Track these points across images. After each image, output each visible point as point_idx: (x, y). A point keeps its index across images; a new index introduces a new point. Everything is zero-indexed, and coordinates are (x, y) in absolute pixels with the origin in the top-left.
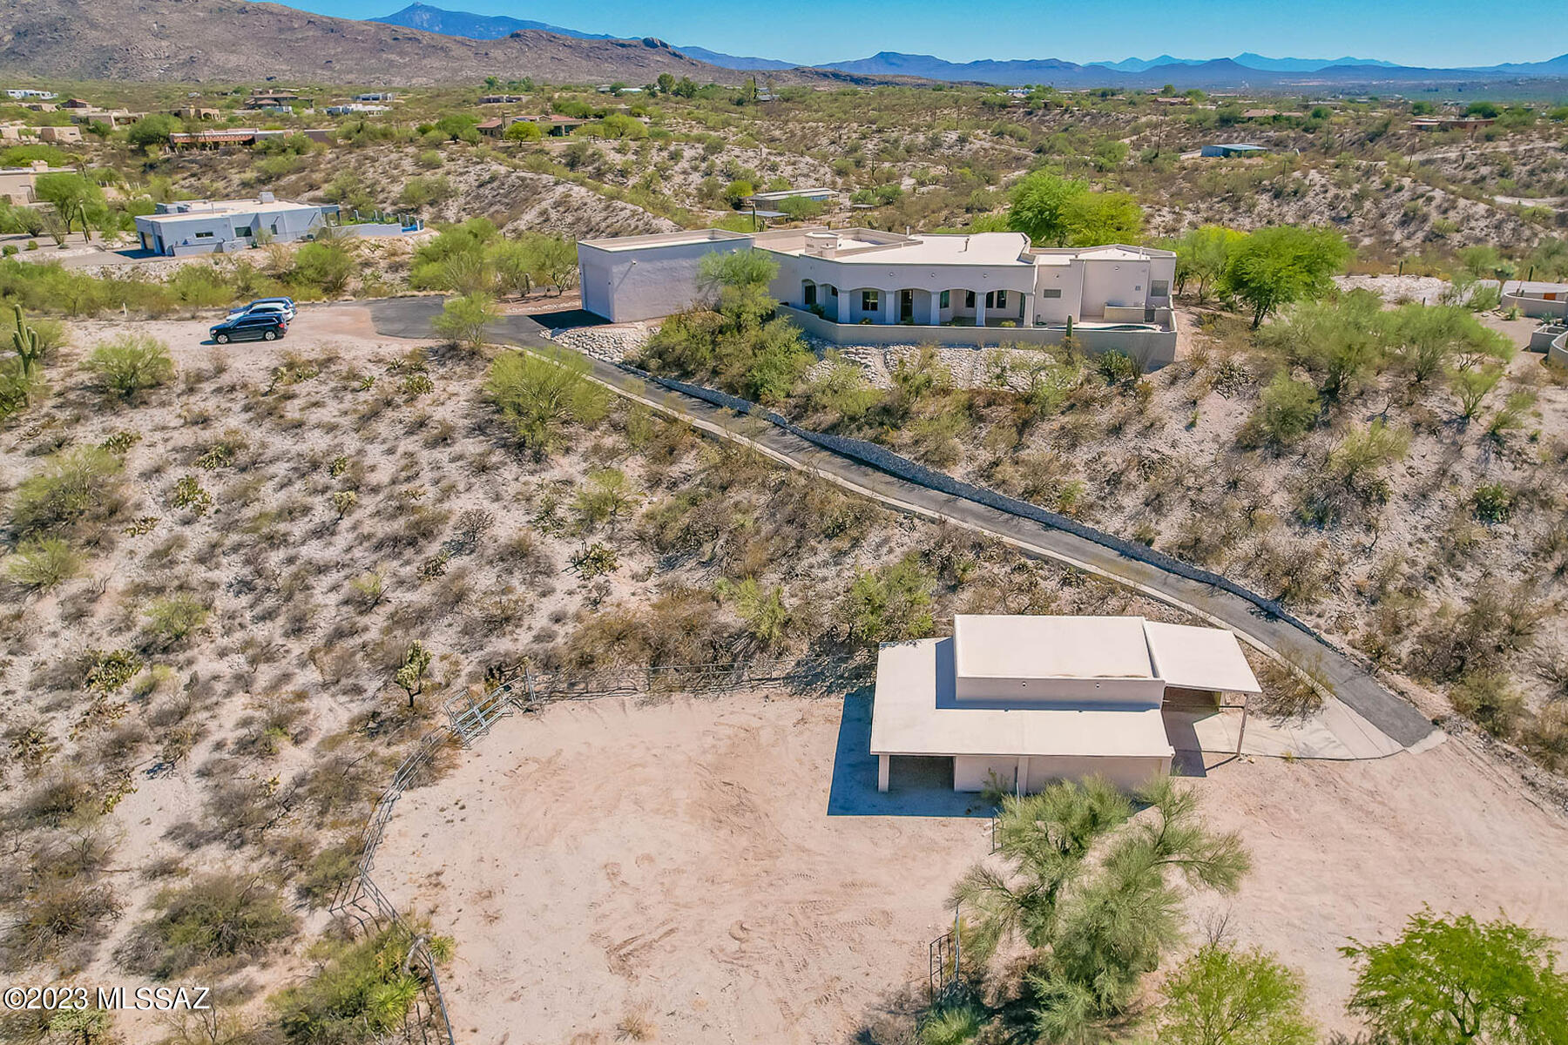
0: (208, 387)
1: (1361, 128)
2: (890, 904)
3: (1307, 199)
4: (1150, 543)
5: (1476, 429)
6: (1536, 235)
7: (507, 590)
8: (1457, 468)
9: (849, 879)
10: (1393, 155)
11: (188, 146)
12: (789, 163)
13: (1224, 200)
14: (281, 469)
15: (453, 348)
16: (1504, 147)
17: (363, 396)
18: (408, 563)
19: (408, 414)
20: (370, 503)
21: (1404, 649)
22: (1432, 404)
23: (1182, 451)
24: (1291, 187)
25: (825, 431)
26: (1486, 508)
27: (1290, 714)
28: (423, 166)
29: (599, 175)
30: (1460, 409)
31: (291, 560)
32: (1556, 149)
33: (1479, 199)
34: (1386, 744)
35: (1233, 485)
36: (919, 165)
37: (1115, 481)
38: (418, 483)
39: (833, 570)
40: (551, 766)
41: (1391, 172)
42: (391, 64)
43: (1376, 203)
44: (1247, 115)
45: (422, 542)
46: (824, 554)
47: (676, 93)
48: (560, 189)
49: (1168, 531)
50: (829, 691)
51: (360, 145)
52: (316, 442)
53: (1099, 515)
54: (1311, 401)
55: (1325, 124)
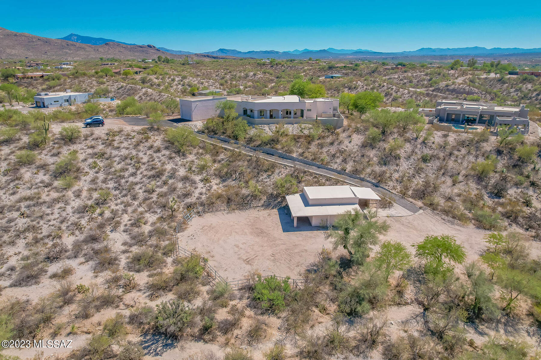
0: (90, 139)
1: (370, 69)
2: (306, 248)
3: (358, 90)
4: (345, 170)
5: (420, 140)
6: (421, 99)
7: (185, 188)
8: (416, 150)
9: (294, 244)
10: (380, 77)
11: (23, 78)
12: (206, 82)
13: (335, 90)
14: (117, 159)
15: (152, 128)
16: (410, 75)
17: (133, 140)
18: (158, 182)
19: (148, 144)
20: (143, 167)
21: (410, 193)
22: (408, 135)
23: (349, 148)
24: (353, 86)
25: (257, 147)
26: (425, 159)
27: (386, 208)
28: (100, 83)
29: (152, 85)
30: (415, 136)
31: (127, 182)
32: (424, 75)
33: (405, 89)
34: (410, 213)
35: (363, 156)
36: (244, 82)
37: (334, 156)
38: (155, 162)
39: (268, 180)
40: (211, 227)
41: (380, 81)
42: (67, 53)
43: (377, 90)
44: (336, 66)
45: (161, 176)
46: (265, 176)
47: (164, 62)
48: (144, 90)
49: (349, 167)
50: (273, 208)
51: (77, 77)
52: (124, 152)
53: (332, 164)
54: (379, 135)
55: (359, 68)
